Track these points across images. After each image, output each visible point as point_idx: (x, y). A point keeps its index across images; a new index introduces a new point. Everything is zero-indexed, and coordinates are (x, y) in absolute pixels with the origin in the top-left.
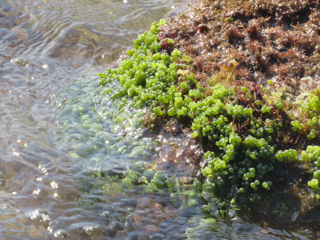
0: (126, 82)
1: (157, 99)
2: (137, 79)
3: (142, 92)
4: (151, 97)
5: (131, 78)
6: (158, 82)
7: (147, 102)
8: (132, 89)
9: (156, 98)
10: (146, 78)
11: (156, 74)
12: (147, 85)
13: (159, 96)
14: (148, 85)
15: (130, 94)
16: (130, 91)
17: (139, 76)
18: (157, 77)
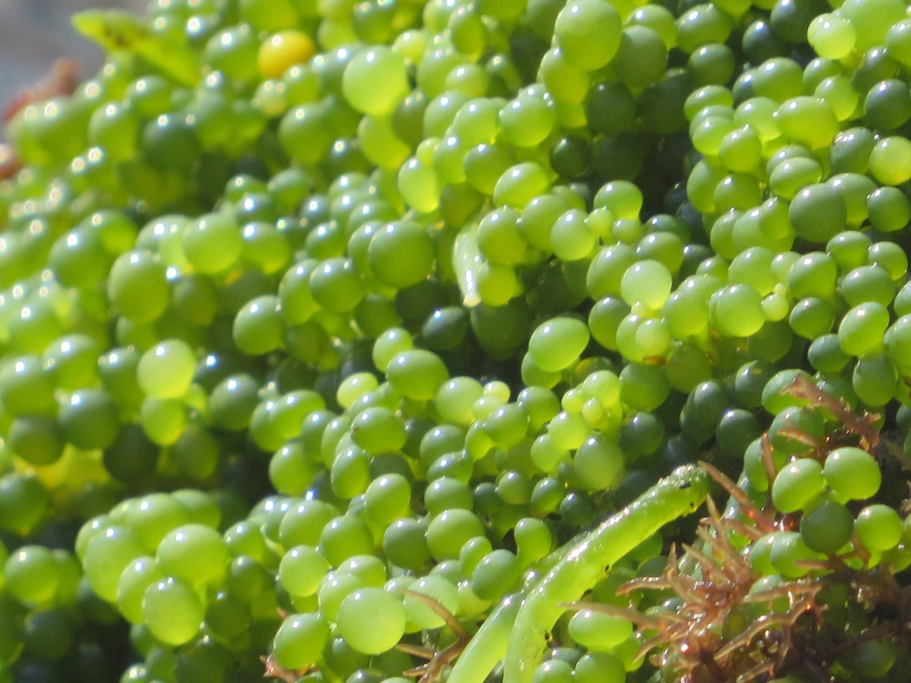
0: (439, 132)
1: (834, 352)
2: (577, 92)
3: (631, 259)
4: (748, 328)
5: (500, 88)
6: (849, 137)
7: (705, 387)
8: (508, 227)
9: (819, 344)
10: (693, 81)
11: (822, 30)
12: (699, 172)
13: (860, 312)
14: (718, 171)
15: (481, 287)
16: (486, 248)
17: (601, 57)
18: (836, 68)
